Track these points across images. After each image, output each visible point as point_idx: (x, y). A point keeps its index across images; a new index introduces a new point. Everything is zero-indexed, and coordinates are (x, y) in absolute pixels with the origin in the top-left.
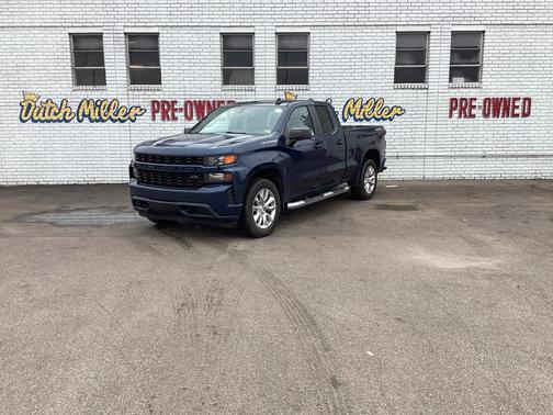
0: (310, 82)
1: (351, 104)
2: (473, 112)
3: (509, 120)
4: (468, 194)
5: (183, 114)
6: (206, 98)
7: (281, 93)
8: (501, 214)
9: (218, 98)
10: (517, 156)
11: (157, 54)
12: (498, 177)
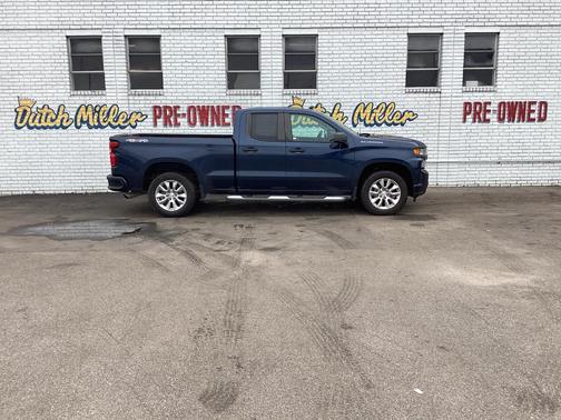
0: (319, 86)
1: (361, 108)
2: (488, 116)
3: (525, 125)
4: (486, 203)
5: (186, 120)
6: (211, 103)
7: (288, 97)
8: (525, 224)
9: (222, 103)
10: (533, 162)
11: (158, 58)
12: (514, 184)
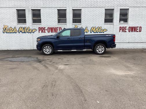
0: (82, 22)
2: (126, 30)
3: (136, 33)
4: (125, 53)
5: (47, 31)
6: (53, 27)
7: (74, 25)
8: (134, 59)
9: (56, 27)
10: (138, 42)
11: (40, 15)
12: (133, 48)
